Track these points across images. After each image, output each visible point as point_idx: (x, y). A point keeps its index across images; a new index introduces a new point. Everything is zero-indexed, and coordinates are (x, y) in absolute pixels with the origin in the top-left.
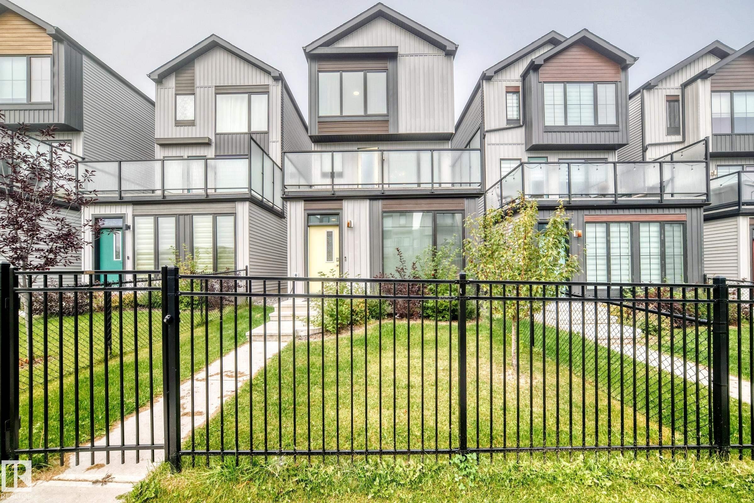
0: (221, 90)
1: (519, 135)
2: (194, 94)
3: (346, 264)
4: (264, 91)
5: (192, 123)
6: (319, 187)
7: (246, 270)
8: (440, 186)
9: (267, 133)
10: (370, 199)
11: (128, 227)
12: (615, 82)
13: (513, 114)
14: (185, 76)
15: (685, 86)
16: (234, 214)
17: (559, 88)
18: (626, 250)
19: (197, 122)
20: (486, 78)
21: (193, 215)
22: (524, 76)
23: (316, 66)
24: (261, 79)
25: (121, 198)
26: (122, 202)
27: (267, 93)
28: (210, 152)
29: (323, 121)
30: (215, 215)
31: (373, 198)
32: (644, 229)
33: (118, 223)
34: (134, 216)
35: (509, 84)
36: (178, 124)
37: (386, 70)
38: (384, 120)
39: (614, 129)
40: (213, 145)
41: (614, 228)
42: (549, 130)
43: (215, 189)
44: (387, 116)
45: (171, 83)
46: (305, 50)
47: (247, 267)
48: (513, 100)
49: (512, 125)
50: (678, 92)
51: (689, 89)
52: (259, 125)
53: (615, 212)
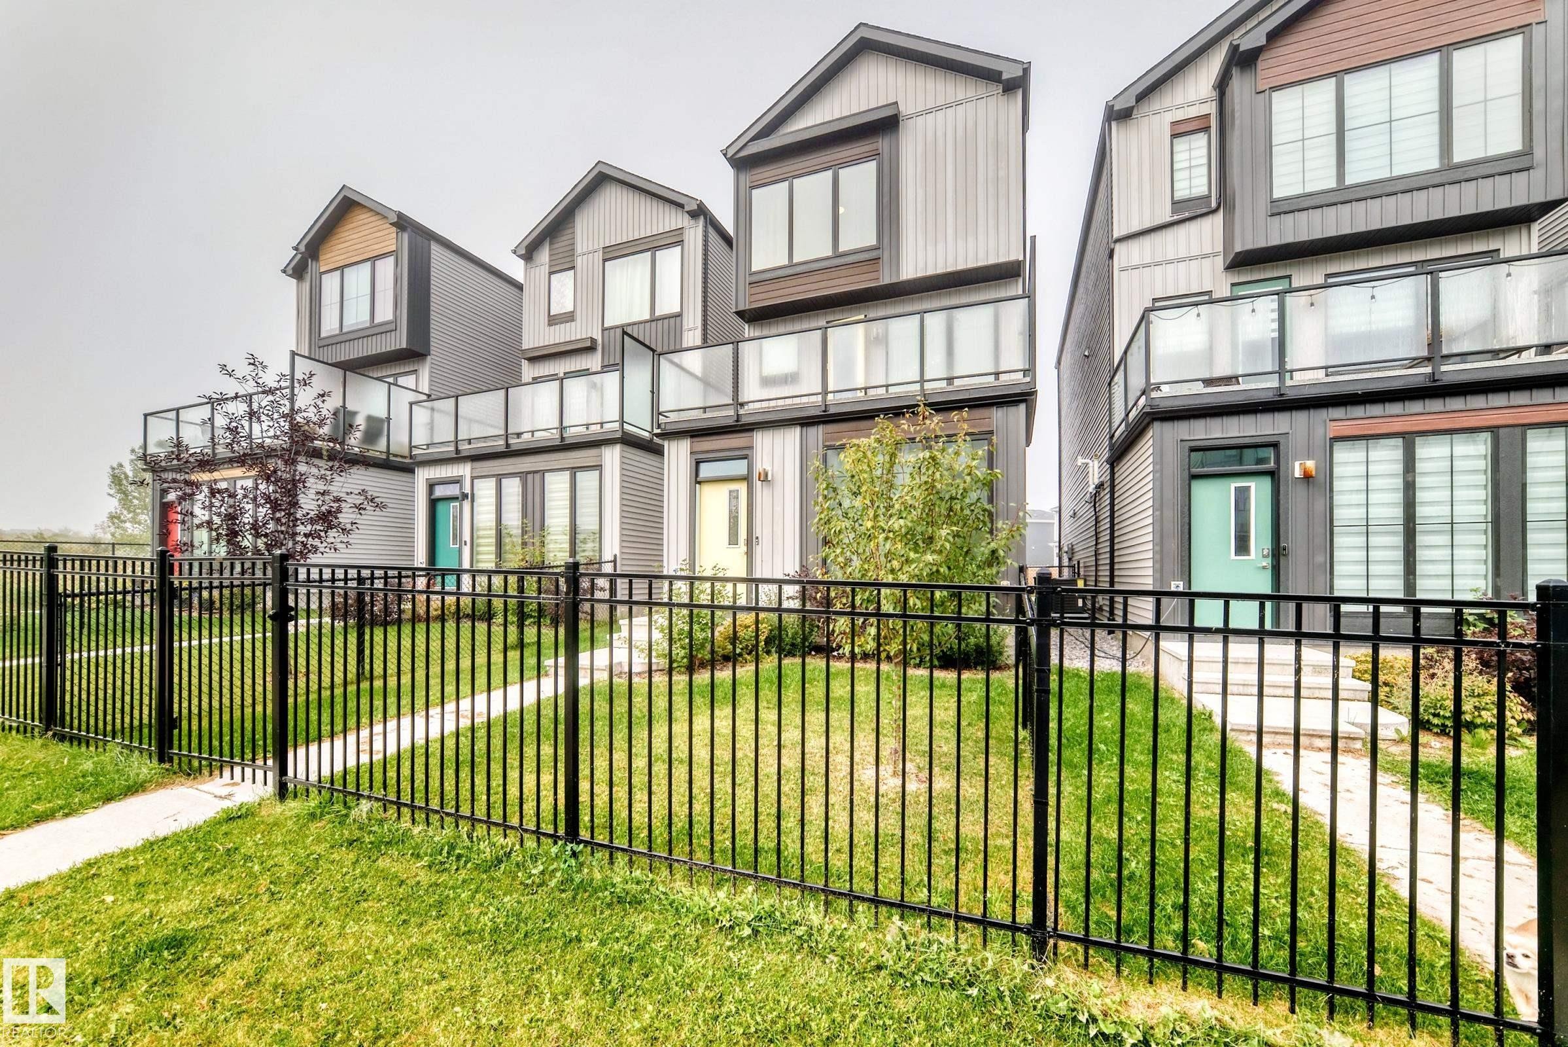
0: (612, 253)
1: (1204, 233)
2: (573, 268)
3: (758, 550)
4: (675, 239)
5: (569, 317)
6: (757, 405)
7: (615, 561)
8: (997, 379)
9: (679, 315)
10: (802, 425)
11: (465, 496)
12: (1521, 29)
14: (562, 243)
16: (599, 467)
17: (1322, 92)
19: (578, 313)
21: (544, 472)
22: (1222, 85)
23: (746, 178)
24: (670, 220)
25: (457, 451)
26: (458, 458)
27: (680, 242)
28: (595, 362)
29: (760, 281)
30: (574, 471)
31: (806, 422)
33: (453, 490)
34: (473, 479)
35: (1180, 115)
36: (553, 320)
37: (875, 155)
38: (871, 259)
39: (1511, 164)
40: (600, 348)
42: (1281, 209)
43: (602, 424)
44: (877, 248)
45: (544, 256)
46: (725, 155)
47: (615, 556)
48: (1189, 150)
49: (1188, 211)
52: (668, 304)
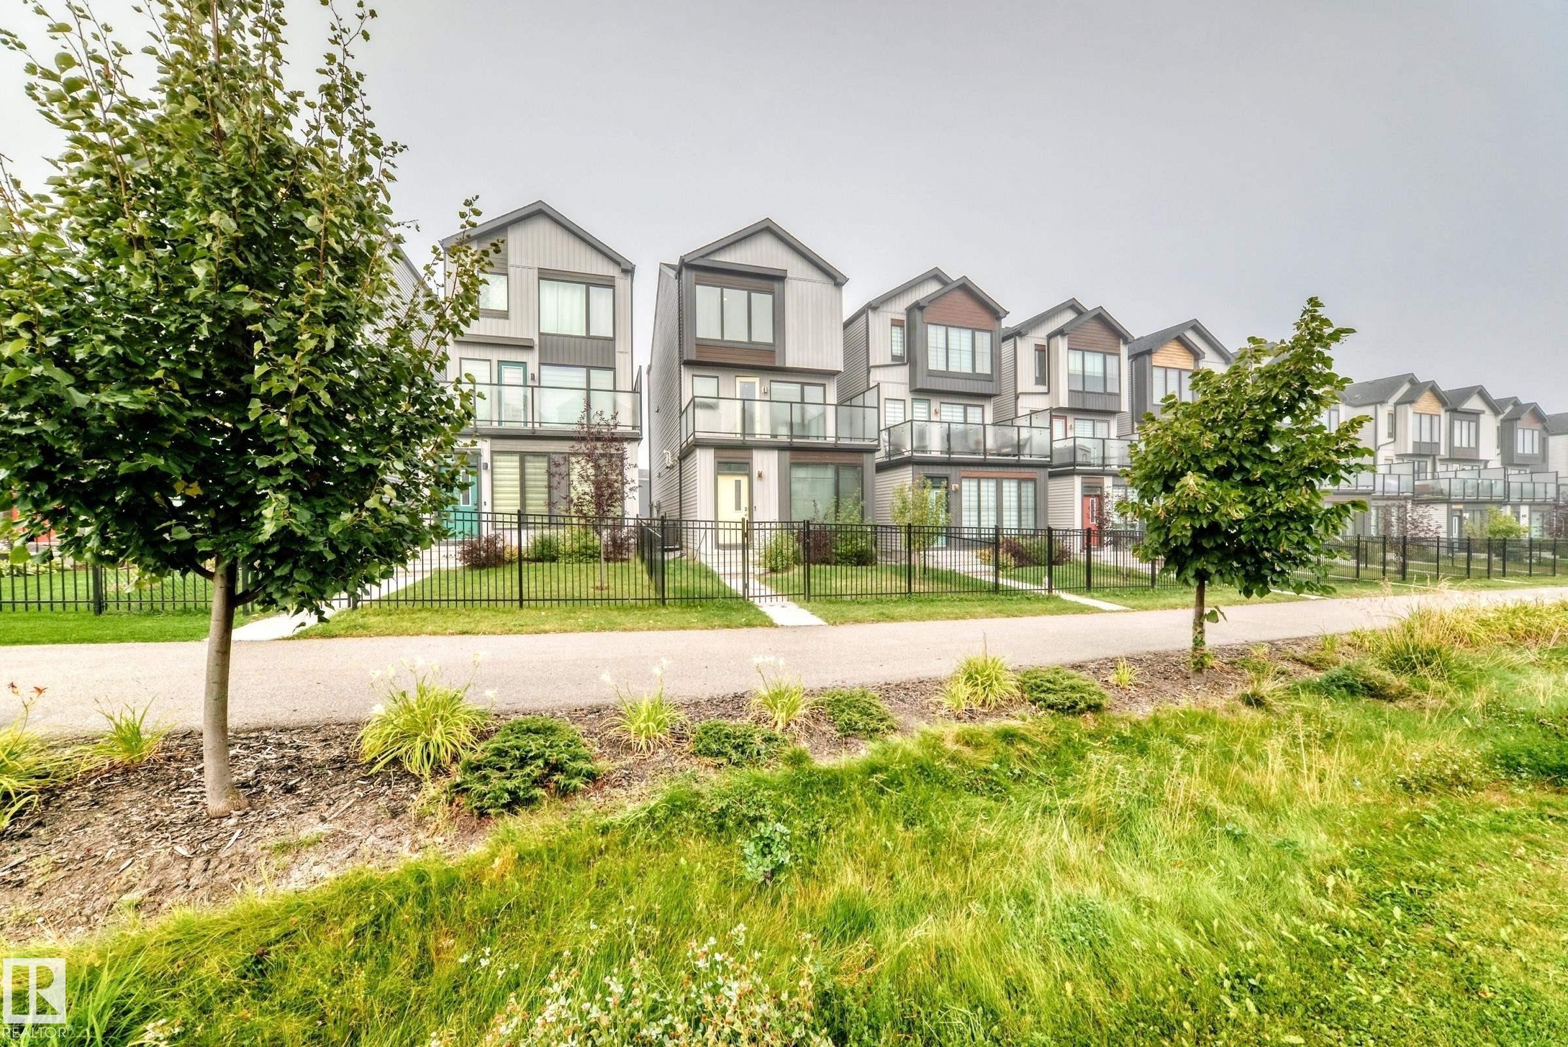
0: (546, 275)
1: (903, 373)
2: (506, 275)
4: (608, 283)
5: (504, 315)
9: (612, 340)
10: (779, 450)
11: (486, 466)
12: (991, 331)
13: (898, 350)
15: (1050, 337)
17: (942, 330)
18: (992, 504)
19: (512, 314)
20: (873, 307)
22: (910, 311)
23: (691, 276)
24: (602, 268)
27: (612, 288)
28: (532, 359)
29: (702, 345)
31: (781, 448)
32: (1005, 484)
34: (493, 453)
35: (894, 317)
36: (482, 313)
37: (771, 292)
38: (770, 351)
39: (988, 378)
40: (537, 348)
41: (983, 484)
42: (932, 374)
44: (773, 345)
48: (897, 334)
49: (897, 361)
50: (1044, 343)
51: (1053, 341)
52: (601, 328)
53: (985, 469)
